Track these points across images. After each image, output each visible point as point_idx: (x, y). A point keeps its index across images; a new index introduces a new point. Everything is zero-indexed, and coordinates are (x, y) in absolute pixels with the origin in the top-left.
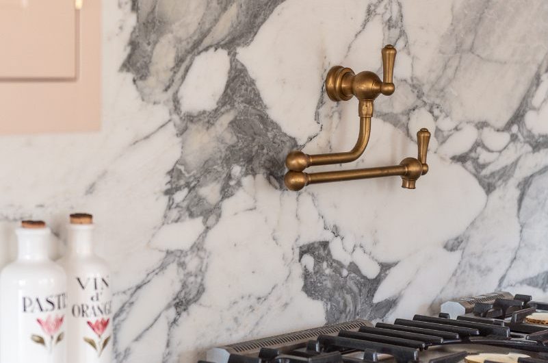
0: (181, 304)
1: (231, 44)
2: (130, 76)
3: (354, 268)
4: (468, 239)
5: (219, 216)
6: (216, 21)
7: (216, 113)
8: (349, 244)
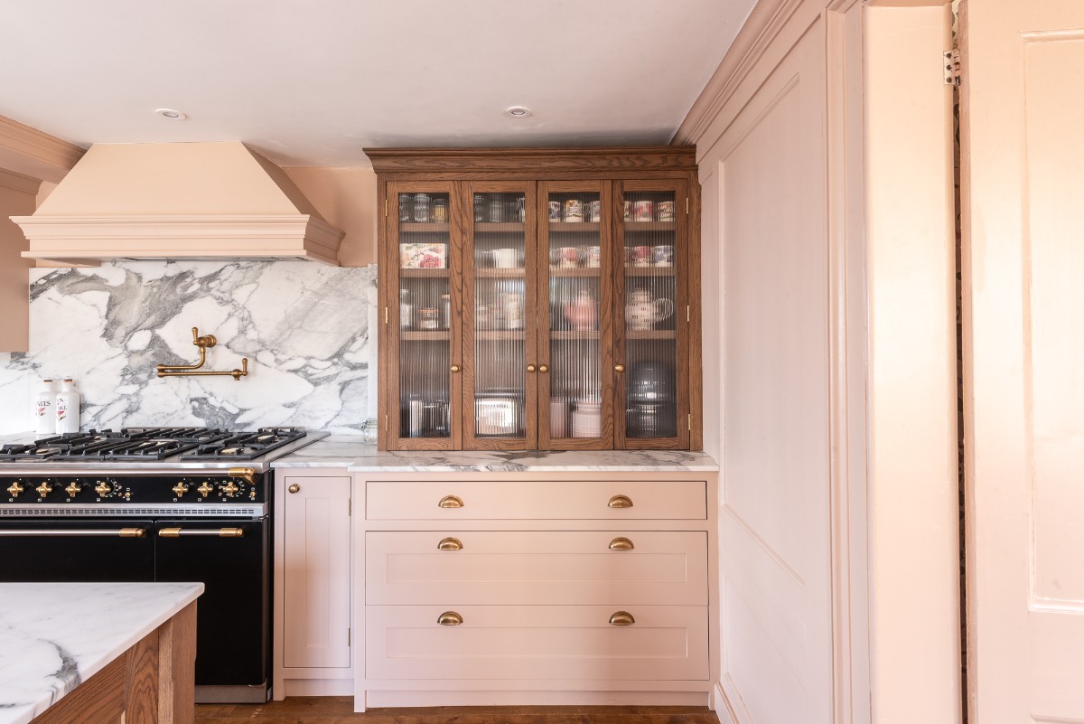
0: (129, 412)
1: (152, 328)
2: (105, 339)
3: (222, 409)
4: (301, 404)
5: (147, 384)
6: (145, 321)
7: (145, 351)
8: (220, 399)
